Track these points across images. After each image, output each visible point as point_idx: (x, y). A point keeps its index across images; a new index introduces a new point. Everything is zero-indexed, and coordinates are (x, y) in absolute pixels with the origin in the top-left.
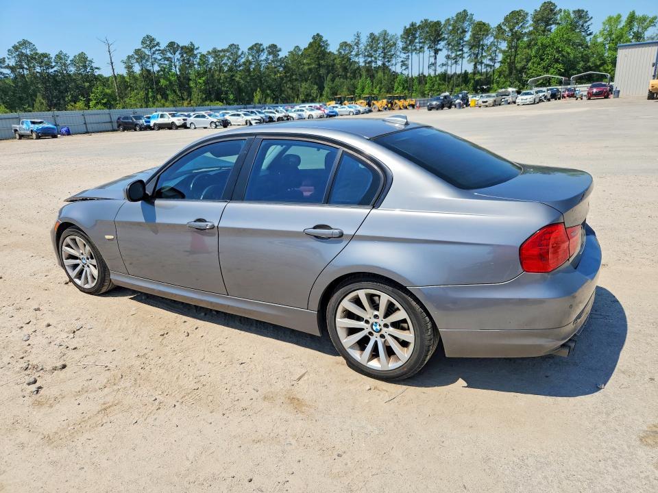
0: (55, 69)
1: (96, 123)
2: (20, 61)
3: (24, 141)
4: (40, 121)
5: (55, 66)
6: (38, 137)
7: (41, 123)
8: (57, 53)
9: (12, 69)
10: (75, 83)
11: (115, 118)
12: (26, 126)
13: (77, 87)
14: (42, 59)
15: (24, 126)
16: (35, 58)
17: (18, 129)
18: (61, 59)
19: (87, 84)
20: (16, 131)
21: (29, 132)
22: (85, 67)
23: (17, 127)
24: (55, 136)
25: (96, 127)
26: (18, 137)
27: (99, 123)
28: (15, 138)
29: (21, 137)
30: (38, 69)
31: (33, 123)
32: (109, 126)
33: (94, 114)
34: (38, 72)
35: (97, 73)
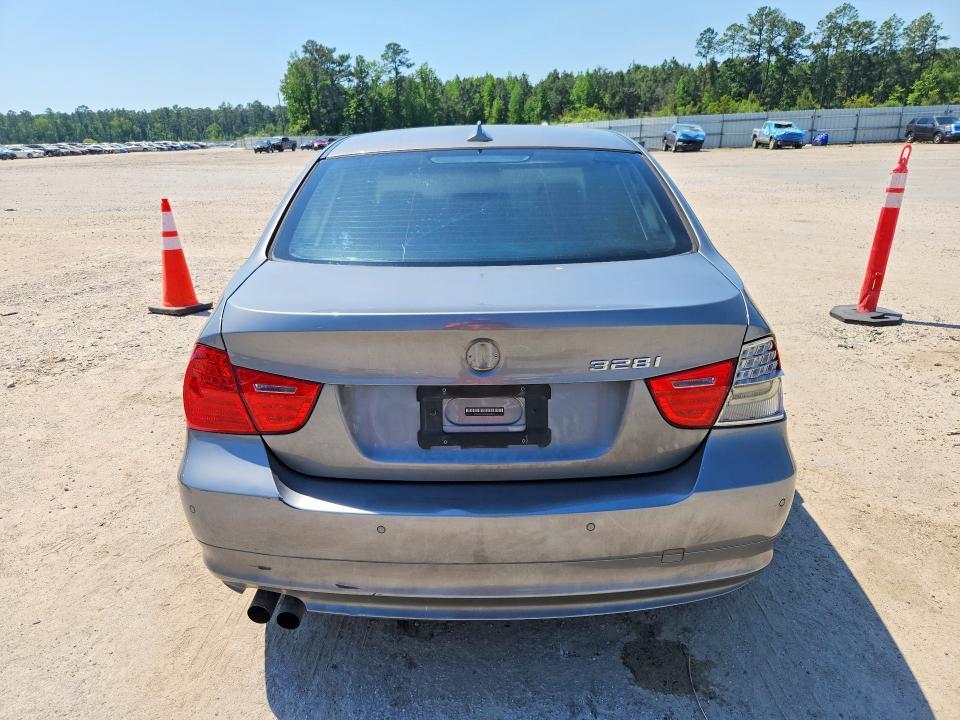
0: (875, 44)
1: (874, 128)
2: (829, 37)
3: (761, 151)
4: (787, 123)
5: (876, 40)
6: (777, 147)
7: (789, 126)
8: (887, 19)
9: (815, 48)
10: (898, 64)
11: (906, 121)
12: (767, 131)
13: (899, 71)
14: (862, 31)
15: (766, 131)
16: (851, 31)
17: (757, 134)
18: (890, 27)
19: (916, 66)
20: (755, 136)
21: (767, 139)
22: (924, 37)
23: (757, 131)
24: (798, 146)
25: (870, 134)
26: (754, 145)
27: (878, 128)
28: (751, 146)
29: (759, 144)
30: (850, 47)
31: (779, 126)
32: (893, 133)
33: (876, 114)
34: (848, 51)
35: (942, 45)
